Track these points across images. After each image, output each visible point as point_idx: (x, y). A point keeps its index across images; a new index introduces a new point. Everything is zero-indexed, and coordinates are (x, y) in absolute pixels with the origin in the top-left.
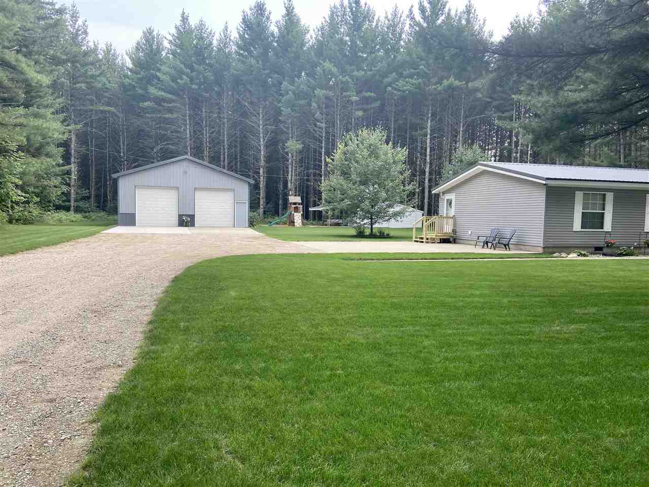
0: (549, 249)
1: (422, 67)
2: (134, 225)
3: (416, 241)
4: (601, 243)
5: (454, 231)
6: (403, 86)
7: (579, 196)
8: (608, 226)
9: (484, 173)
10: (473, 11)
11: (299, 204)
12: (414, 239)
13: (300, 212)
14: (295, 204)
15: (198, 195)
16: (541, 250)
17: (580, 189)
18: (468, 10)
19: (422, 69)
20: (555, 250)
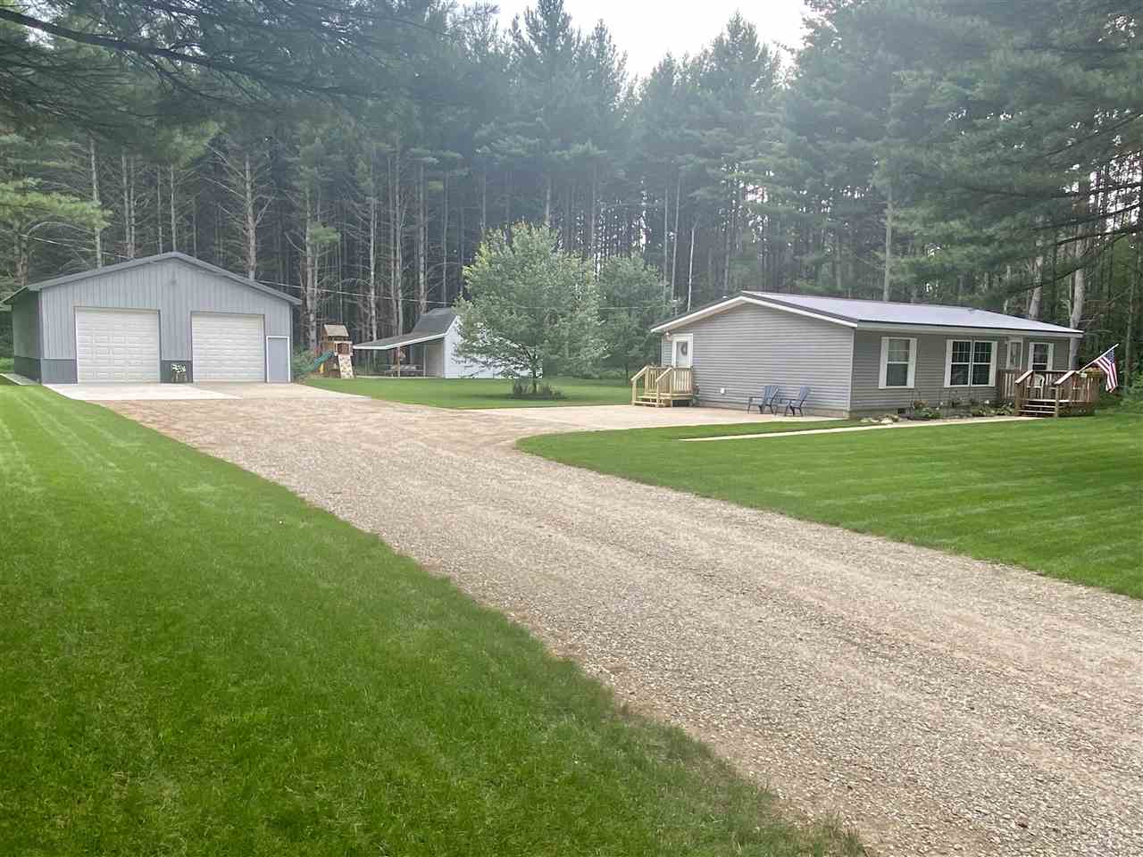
0: (856, 416)
1: (539, 119)
2: (75, 381)
3: (636, 404)
4: (906, 405)
5: (695, 389)
6: (510, 147)
7: (885, 341)
8: (911, 383)
9: (746, 306)
10: (607, 37)
11: (344, 338)
12: (634, 401)
13: (348, 353)
14: (337, 338)
15: (197, 324)
16: (847, 416)
17: (888, 334)
18: (600, 33)
19: (539, 122)
20: (862, 414)
